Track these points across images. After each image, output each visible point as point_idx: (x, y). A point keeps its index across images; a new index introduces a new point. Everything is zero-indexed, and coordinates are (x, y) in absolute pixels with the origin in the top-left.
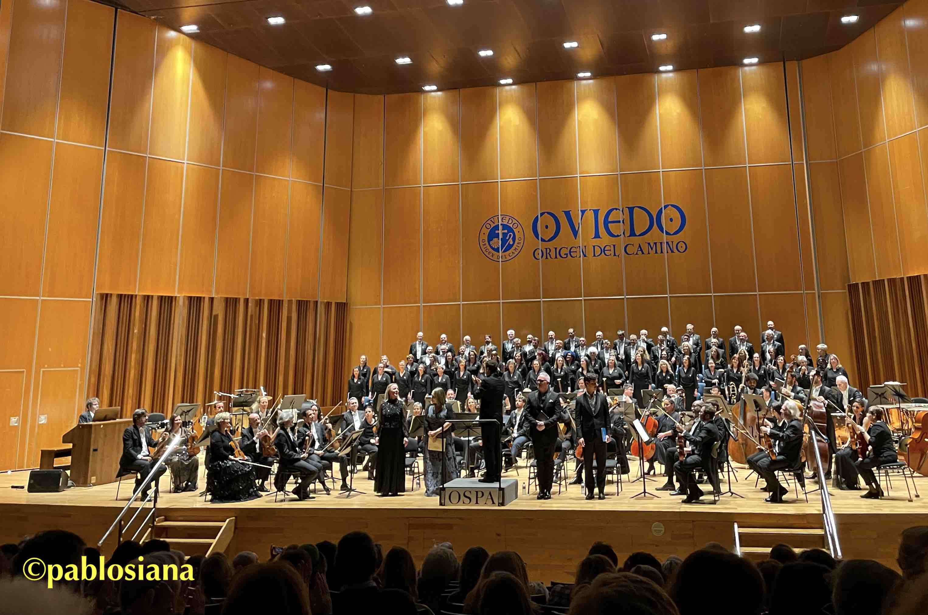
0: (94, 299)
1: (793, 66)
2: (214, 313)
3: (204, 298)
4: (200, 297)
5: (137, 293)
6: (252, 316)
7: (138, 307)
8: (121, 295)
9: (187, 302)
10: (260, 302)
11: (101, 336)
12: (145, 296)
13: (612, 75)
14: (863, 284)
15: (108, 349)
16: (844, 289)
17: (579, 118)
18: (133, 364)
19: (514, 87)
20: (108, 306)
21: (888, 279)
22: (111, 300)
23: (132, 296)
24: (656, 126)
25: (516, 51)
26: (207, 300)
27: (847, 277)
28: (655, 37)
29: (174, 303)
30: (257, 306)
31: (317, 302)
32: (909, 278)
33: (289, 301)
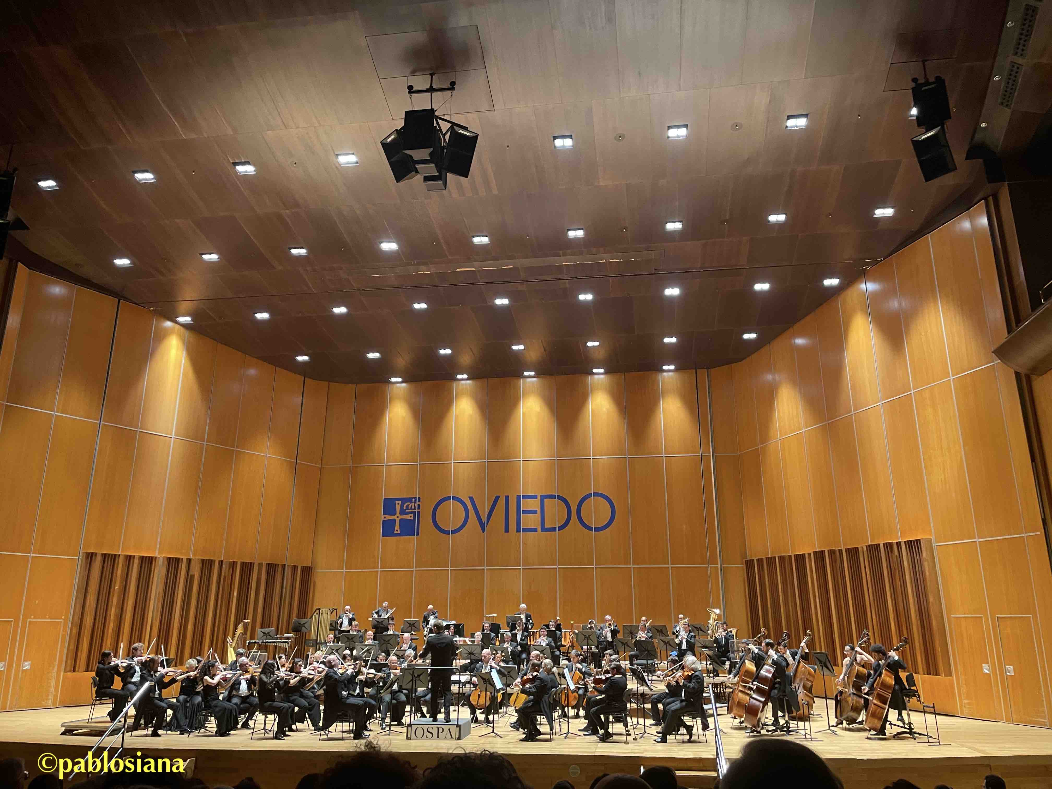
0: (80, 558)
1: (704, 374)
2: (191, 573)
3: (182, 559)
4: (179, 559)
5: (120, 553)
6: (225, 577)
7: (120, 565)
8: (105, 554)
9: (166, 563)
10: (233, 565)
11: (84, 591)
12: (127, 556)
13: (552, 375)
14: (758, 560)
15: (90, 604)
16: (743, 564)
17: (524, 411)
18: (112, 617)
19: (468, 382)
20: (93, 563)
21: (778, 557)
22: (96, 559)
23: (115, 555)
24: (589, 420)
25: (472, 351)
26: (185, 562)
27: (744, 555)
28: (590, 344)
29: (154, 563)
30: (230, 568)
31: (285, 565)
32: (796, 556)
33: (259, 564)
